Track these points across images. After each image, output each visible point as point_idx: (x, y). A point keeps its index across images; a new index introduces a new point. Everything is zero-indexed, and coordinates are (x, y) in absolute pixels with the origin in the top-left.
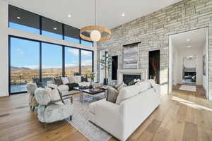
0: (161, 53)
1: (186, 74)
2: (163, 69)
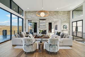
0: (52, 23)
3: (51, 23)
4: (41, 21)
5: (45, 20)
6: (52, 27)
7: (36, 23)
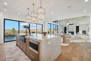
1: (83, 32)
2: (80, 31)
3: (79, 26)
4: (69, 26)
5: (72, 24)
6: (79, 29)
7: (66, 27)
